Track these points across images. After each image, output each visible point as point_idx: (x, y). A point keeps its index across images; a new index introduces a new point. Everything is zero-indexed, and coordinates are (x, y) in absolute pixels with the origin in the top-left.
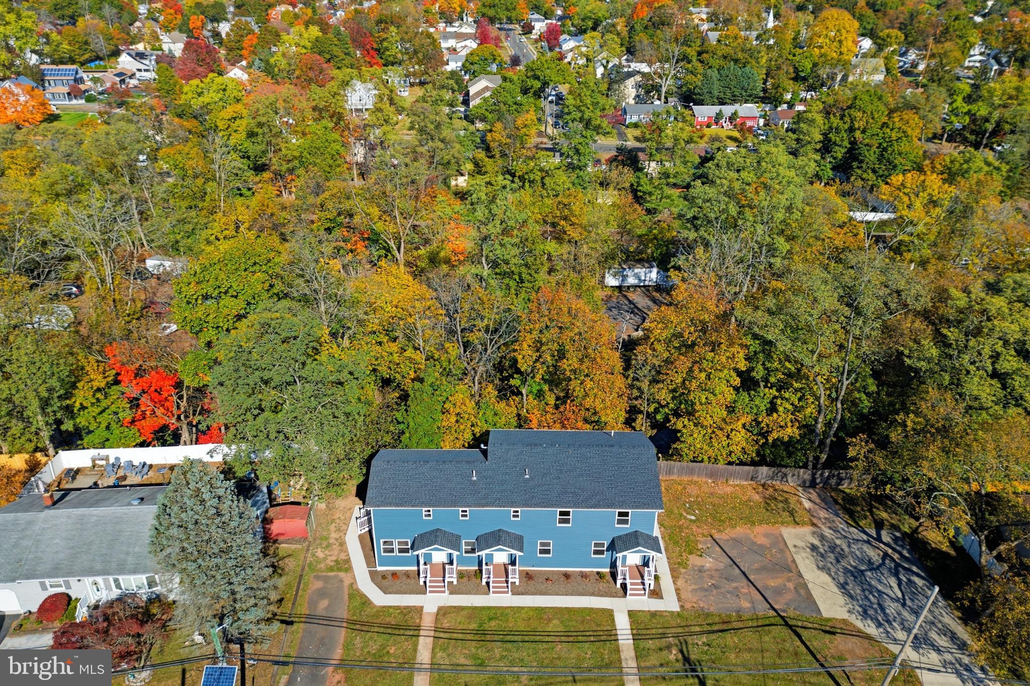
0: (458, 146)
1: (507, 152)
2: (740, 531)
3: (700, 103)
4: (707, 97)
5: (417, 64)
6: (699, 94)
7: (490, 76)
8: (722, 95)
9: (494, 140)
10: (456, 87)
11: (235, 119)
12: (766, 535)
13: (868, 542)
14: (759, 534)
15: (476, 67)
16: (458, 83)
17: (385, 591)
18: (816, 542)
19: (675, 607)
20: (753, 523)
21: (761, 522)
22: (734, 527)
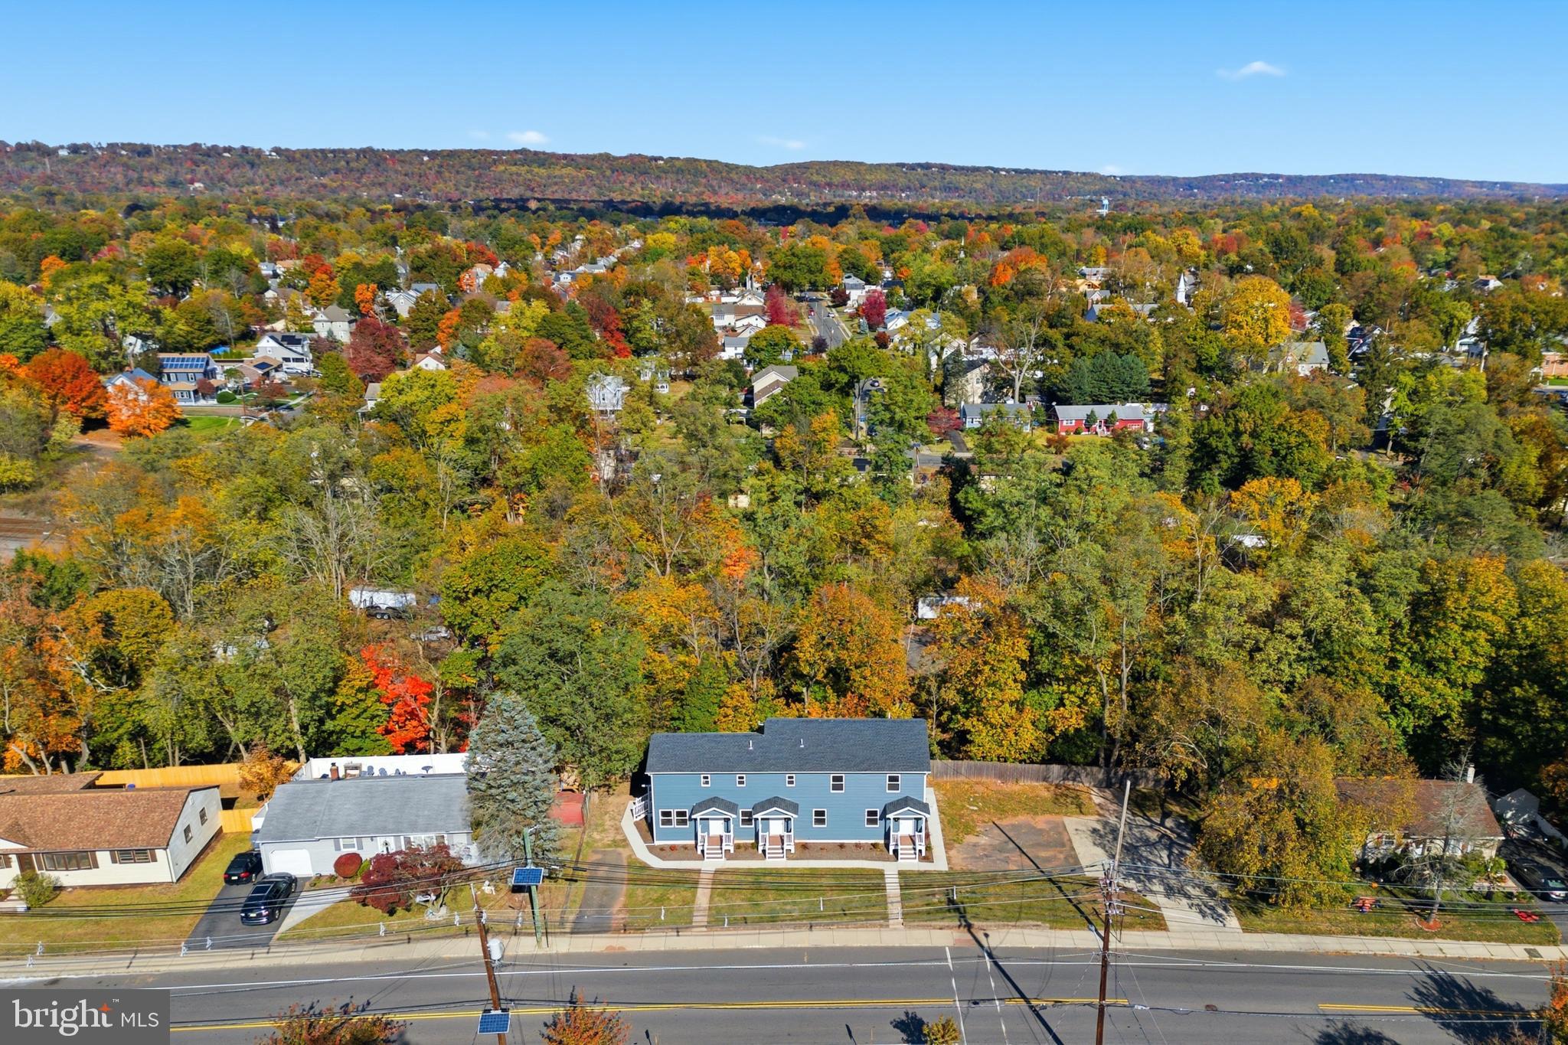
0: (737, 455)
1: (801, 462)
2: (1022, 818)
3: (1066, 401)
4: (1076, 393)
5: (681, 350)
6: (1065, 390)
7: (782, 367)
8: (1096, 391)
9: (783, 448)
10: (735, 382)
11: (449, 421)
12: (1048, 822)
13: (1151, 827)
14: (1041, 821)
15: (762, 355)
16: (738, 377)
17: (664, 858)
18: (1099, 827)
19: (944, 867)
20: (1036, 813)
21: (1044, 812)
22: (1015, 816)
